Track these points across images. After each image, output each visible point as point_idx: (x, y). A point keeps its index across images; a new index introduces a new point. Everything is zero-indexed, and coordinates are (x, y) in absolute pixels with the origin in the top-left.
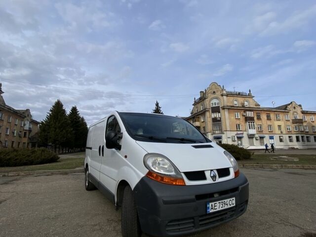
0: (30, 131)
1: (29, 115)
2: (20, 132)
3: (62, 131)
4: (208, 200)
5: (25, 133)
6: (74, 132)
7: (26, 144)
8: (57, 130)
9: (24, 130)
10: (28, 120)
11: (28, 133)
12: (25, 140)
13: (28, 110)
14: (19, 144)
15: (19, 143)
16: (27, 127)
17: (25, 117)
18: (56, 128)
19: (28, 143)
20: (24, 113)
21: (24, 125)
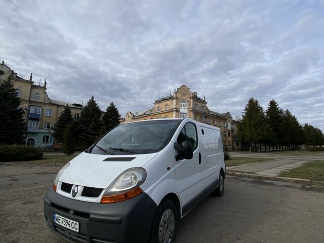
0: (232, 130)
1: (230, 117)
2: (225, 132)
3: (257, 129)
4: (57, 210)
5: (229, 133)
6: (271, 129)
7: (231, 142)
8: (252, 128)
9: (228, 130)
10: (229, 121)
11: (231, 133)
12: (230, 139)
13: (228, 113)
14: (225, 143)
15: (225, 141)
16: (229, 128)
17: (227, 119)
18: (251, 127)
19: (233, 142)
20: (225, 116)
21: (227, 126)
